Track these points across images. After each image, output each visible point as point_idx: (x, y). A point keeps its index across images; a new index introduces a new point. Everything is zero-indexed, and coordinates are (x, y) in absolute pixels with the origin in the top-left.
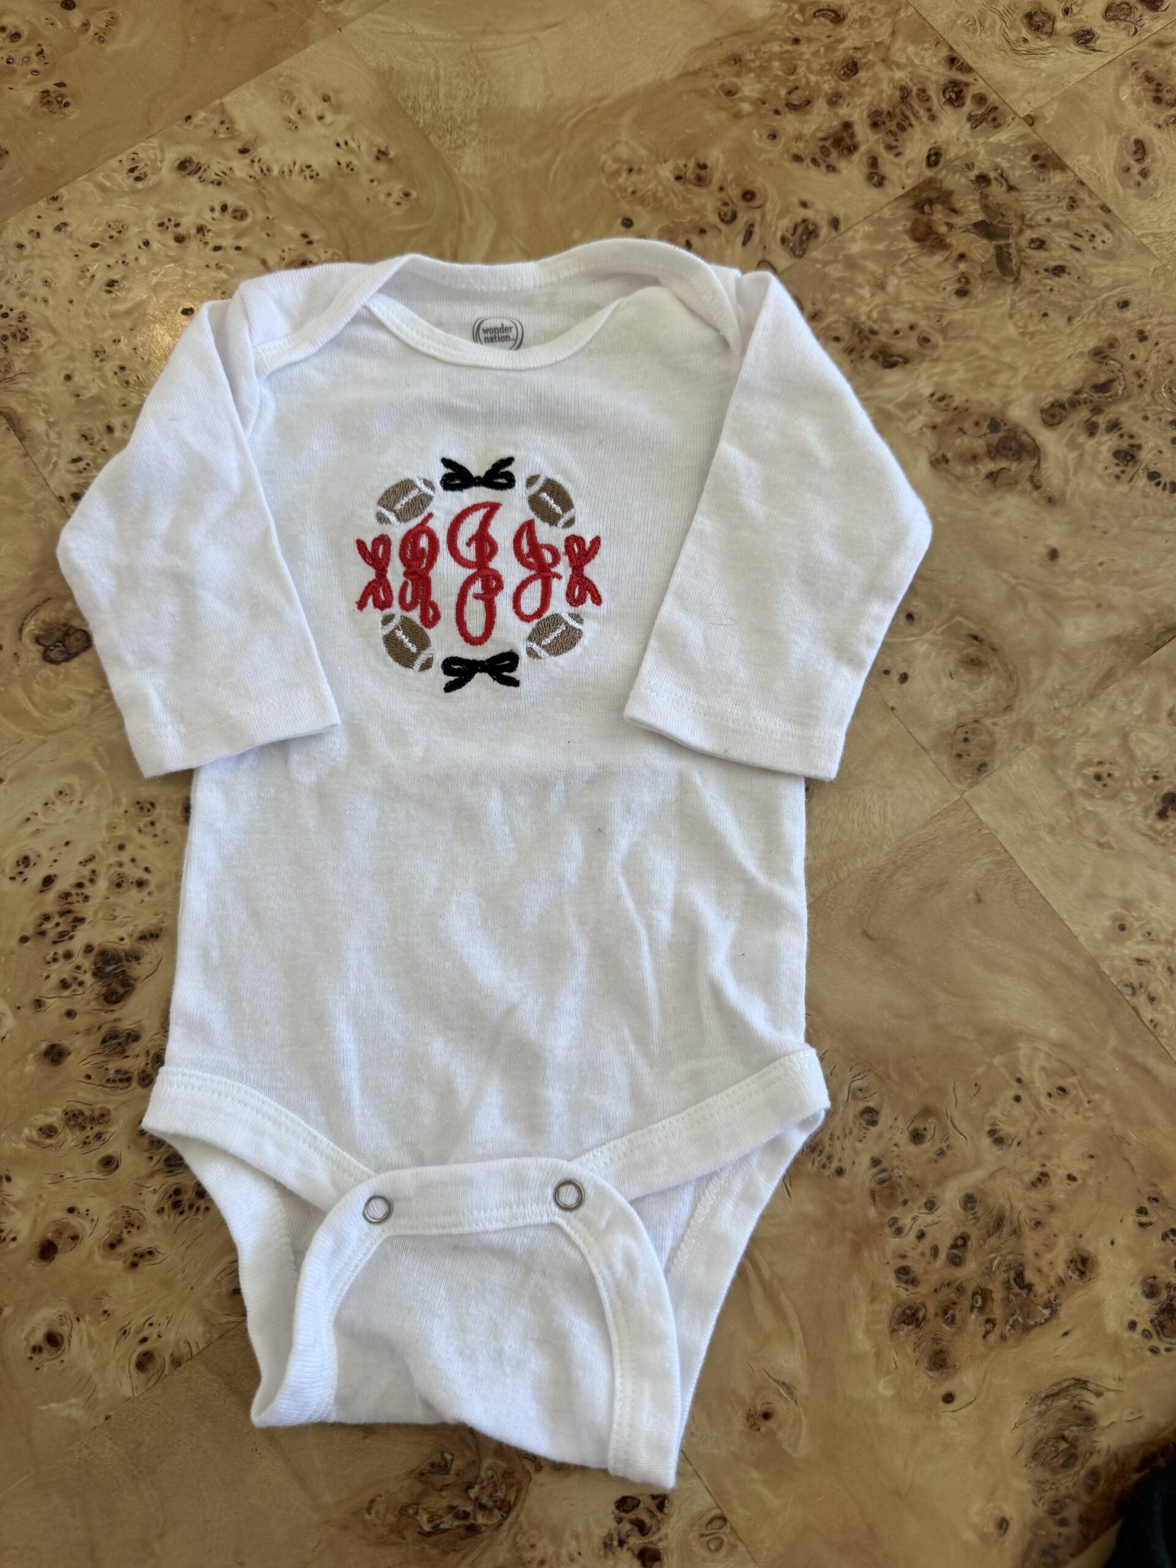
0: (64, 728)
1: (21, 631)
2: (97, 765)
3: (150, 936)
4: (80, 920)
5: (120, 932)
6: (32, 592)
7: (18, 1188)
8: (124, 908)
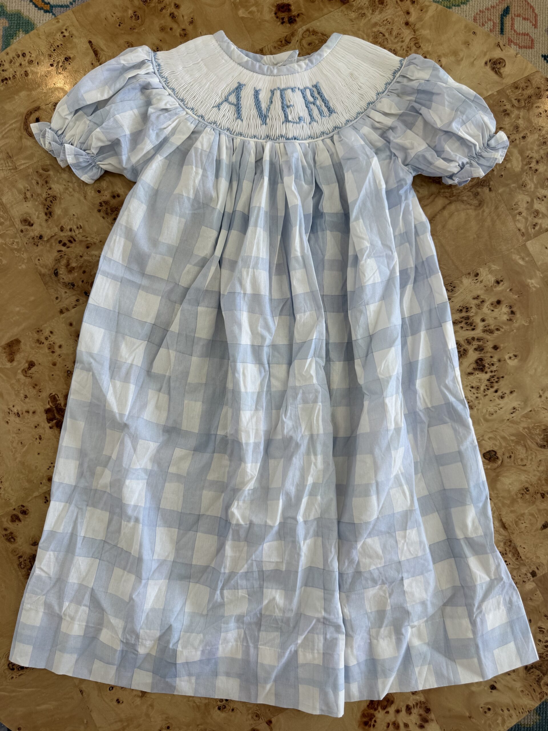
0: (491, 432)
1: (502, 461)
2: (482, 421)
3: (470, 374)
4: (488, 380)
5: (478, 376)
6: (499, 472)
7: (505, 317)
8: (477, 382)
